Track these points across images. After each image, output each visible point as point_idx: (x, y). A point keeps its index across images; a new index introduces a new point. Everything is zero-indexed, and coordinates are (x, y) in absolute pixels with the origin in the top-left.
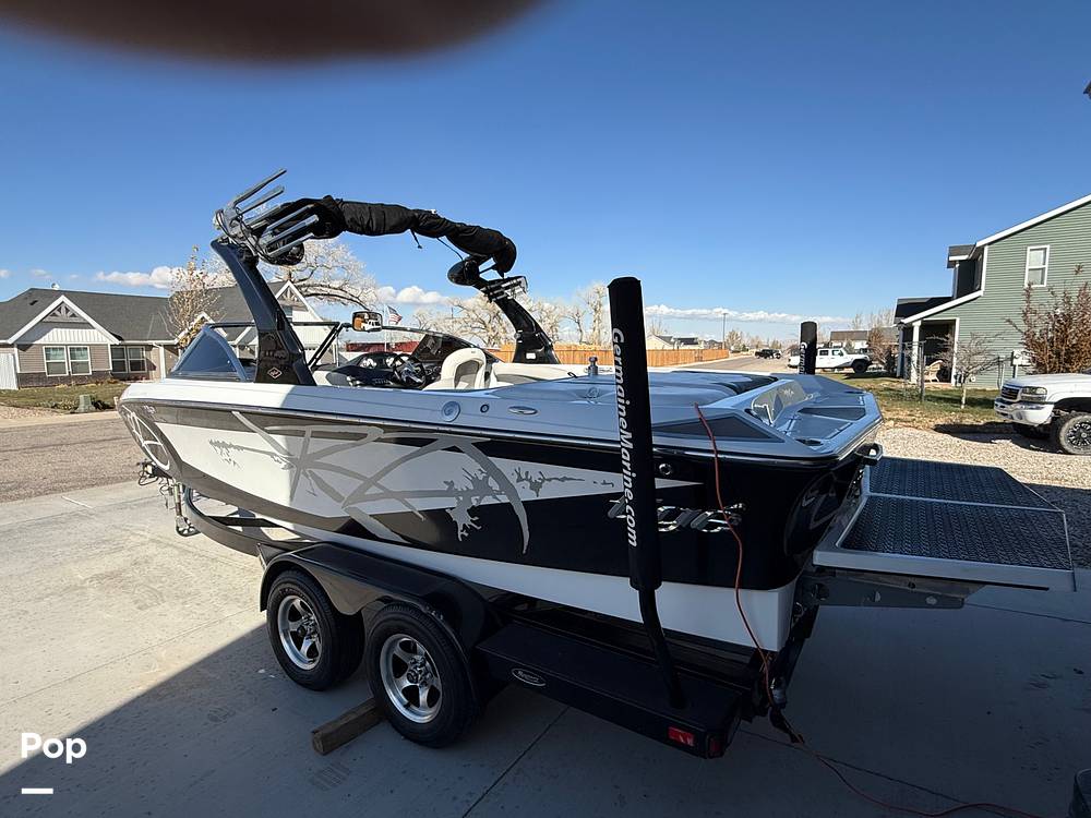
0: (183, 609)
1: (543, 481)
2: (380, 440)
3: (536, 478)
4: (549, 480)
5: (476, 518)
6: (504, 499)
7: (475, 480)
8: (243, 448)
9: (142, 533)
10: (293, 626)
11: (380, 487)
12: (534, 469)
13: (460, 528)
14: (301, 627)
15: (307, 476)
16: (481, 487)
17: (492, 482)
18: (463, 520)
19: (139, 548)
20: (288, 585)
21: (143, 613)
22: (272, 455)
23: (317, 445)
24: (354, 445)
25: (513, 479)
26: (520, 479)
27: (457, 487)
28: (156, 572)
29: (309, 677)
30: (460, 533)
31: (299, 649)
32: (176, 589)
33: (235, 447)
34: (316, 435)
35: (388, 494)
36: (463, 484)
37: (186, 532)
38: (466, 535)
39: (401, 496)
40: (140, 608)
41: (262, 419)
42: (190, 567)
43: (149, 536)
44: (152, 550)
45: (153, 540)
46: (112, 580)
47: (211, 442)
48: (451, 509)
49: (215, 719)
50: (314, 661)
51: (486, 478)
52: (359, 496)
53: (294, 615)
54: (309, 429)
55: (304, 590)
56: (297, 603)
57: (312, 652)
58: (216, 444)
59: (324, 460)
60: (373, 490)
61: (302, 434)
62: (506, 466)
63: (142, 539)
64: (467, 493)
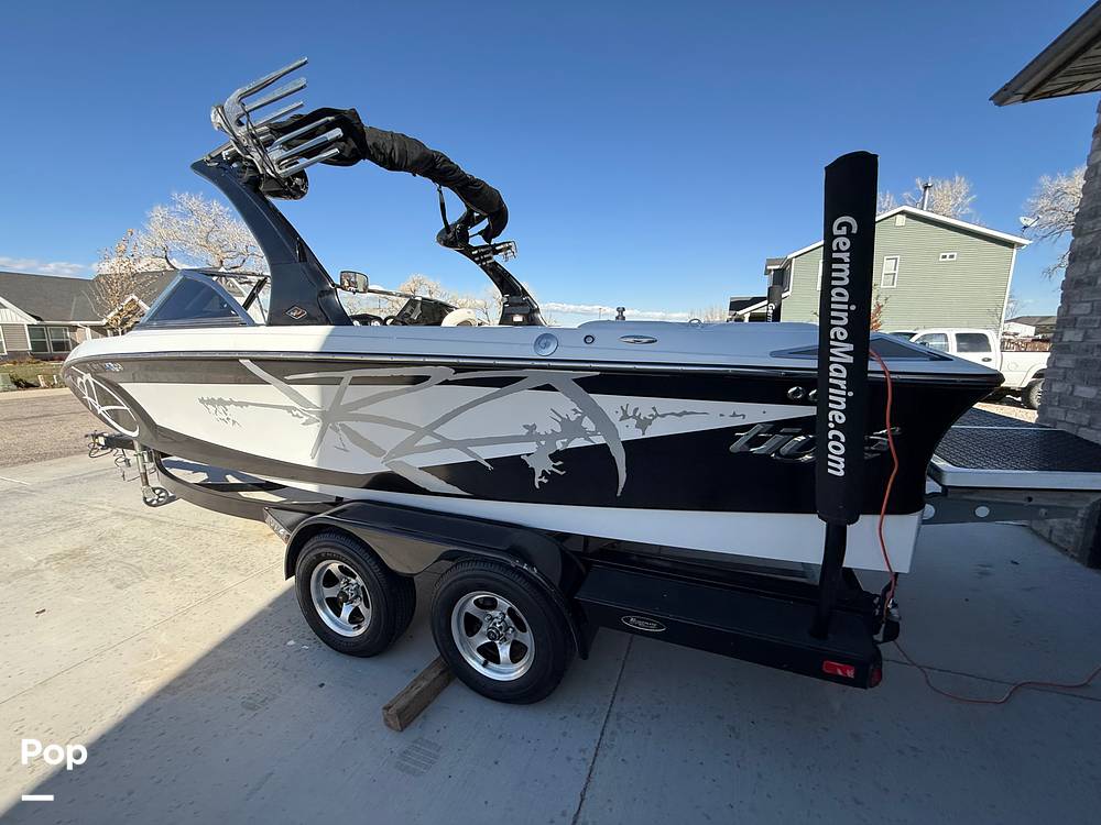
0: (174, 583)
1: (655, 417)
2: (446, 382)
3: (645, 413)
4: (663, 416)
5: (560, 463)
6: (599, 440)
7: (565, 422)
8: (247, 404)
9: (101, 507)
10: (331, 592)
11: (438, 437)
12: (645, 405)
13: (538, 473)
14: (342, 592)
15: (337, 431)
16: (571, 428)
17: (588, 424)
18: (542, 465)
19: (100, 523)
20: (324, 550)
21: (124, 592)
22: (289, 409)
23: (354, 393)
24: (409, 391)
25: (615, 418)
26: (625, 417)
27: (540, 430)
28: (127, 546)
29: (357, 644)
30: (537, 480)
31: (339, 616)
32: (160, 562)
33: (237, 404)
34: (356, 381)
35: (446, 444)
36: (547, 426)
37: (155, 502)
38: (546, 481)
39: (463, 445)
40: (119, 587)
41: (282, 367)
42: (169, 537)
43: (111, 509)
44: (118, 524)
45: (117, 514)
46: (73, 559)
47: (202, 401)
48: (528, 455)
49: (252, 708)
50: (359, 627)
51: (580, 419)
52: (407, 447)
53: (330, 580)
54: (348, 375)
55: (348, 554)
56: (334, 567)
57: (356, 617)
58: (211, 402)
59: (362, 411)
60: (428, 440)
61: (337, 381)
62: (610, 403)
63: (103, 513)
64: (555, 436)
